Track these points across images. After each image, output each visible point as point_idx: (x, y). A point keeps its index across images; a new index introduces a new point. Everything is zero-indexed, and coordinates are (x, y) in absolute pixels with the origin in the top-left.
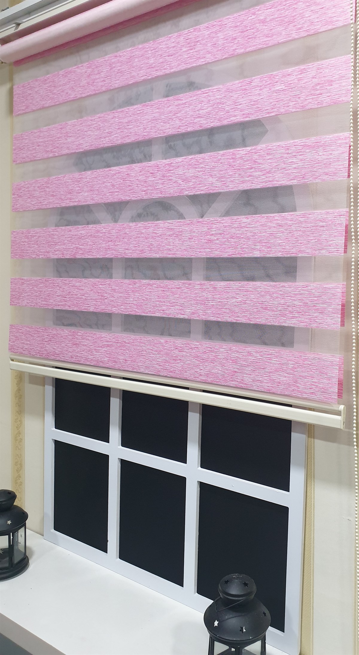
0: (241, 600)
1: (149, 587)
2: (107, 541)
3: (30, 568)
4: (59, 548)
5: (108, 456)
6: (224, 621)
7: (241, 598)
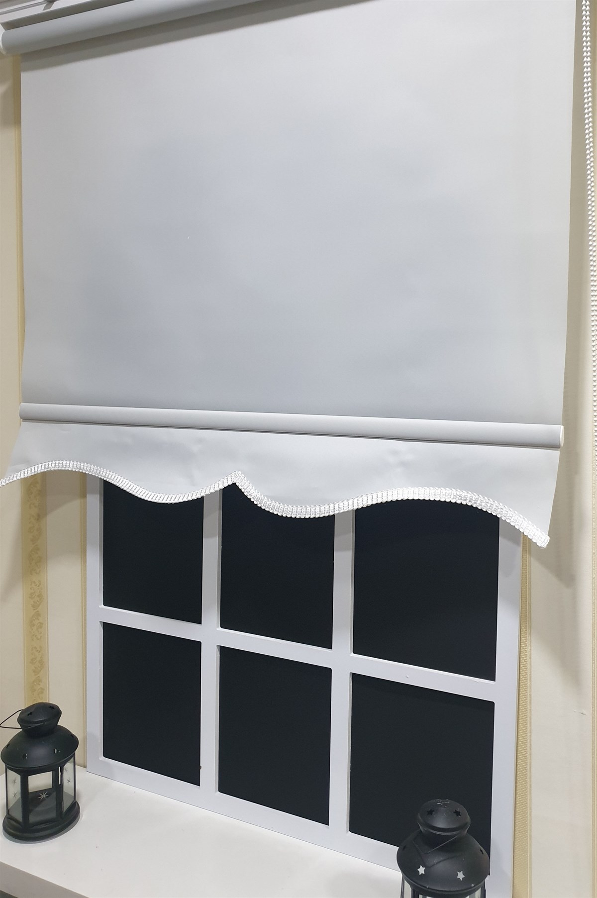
0: (455, 835)
1: (272, 829)
2: (200, 767)
3: (83, 818)
4: (116, 784)
5: (199, 643)
6: (433, 865)
7: (454, 833)
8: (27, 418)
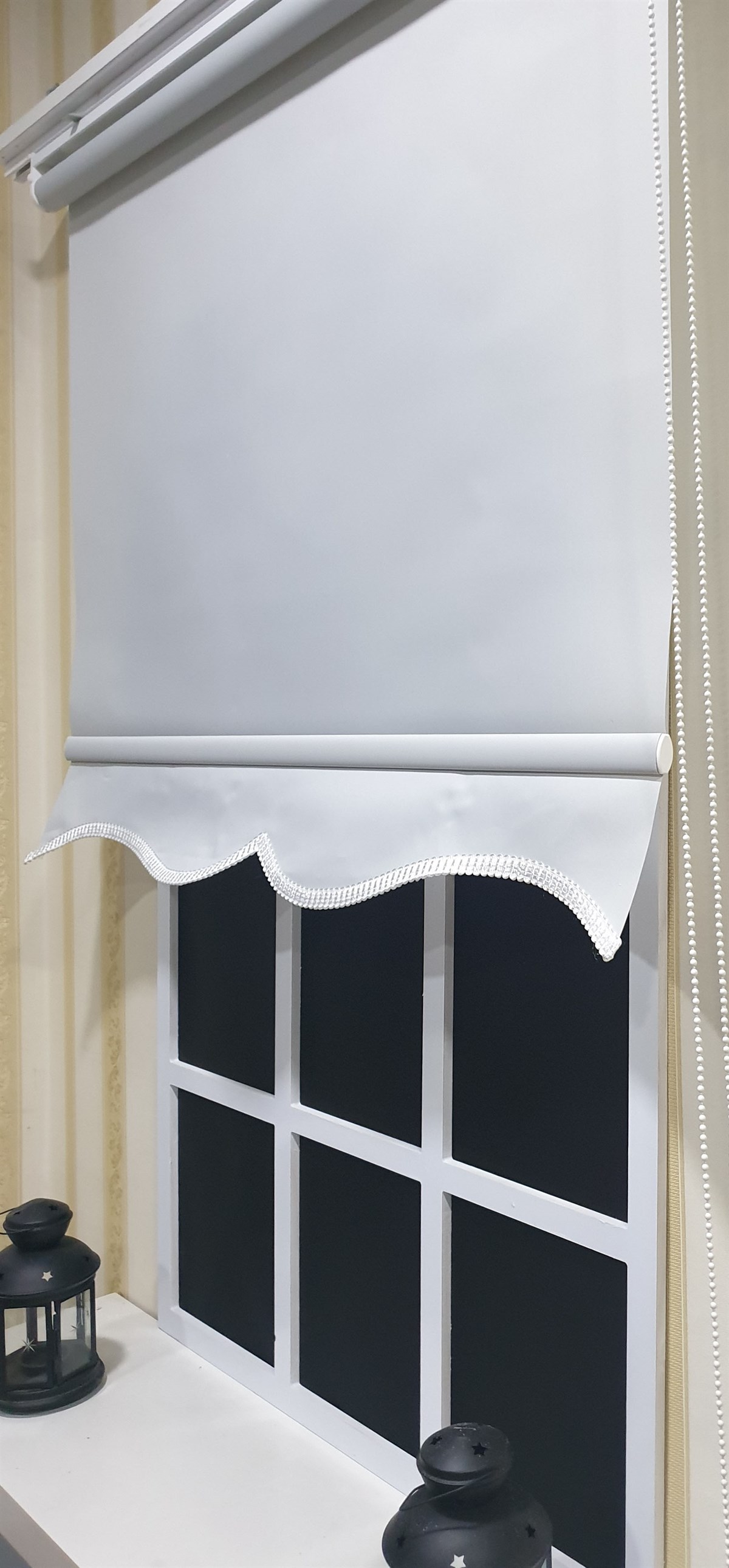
2: (274, 1338)
3: (102, 1394)
4: (186, 1353)
5: (273, 1127)
6: (419, 1536)
8: (77, 761)
